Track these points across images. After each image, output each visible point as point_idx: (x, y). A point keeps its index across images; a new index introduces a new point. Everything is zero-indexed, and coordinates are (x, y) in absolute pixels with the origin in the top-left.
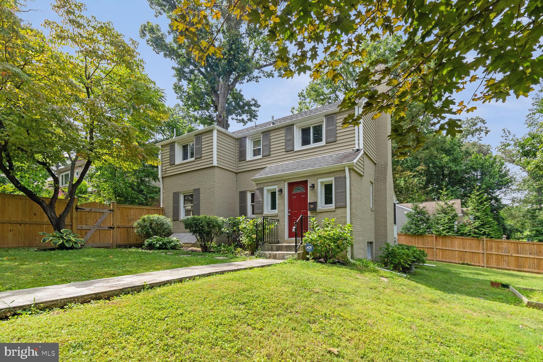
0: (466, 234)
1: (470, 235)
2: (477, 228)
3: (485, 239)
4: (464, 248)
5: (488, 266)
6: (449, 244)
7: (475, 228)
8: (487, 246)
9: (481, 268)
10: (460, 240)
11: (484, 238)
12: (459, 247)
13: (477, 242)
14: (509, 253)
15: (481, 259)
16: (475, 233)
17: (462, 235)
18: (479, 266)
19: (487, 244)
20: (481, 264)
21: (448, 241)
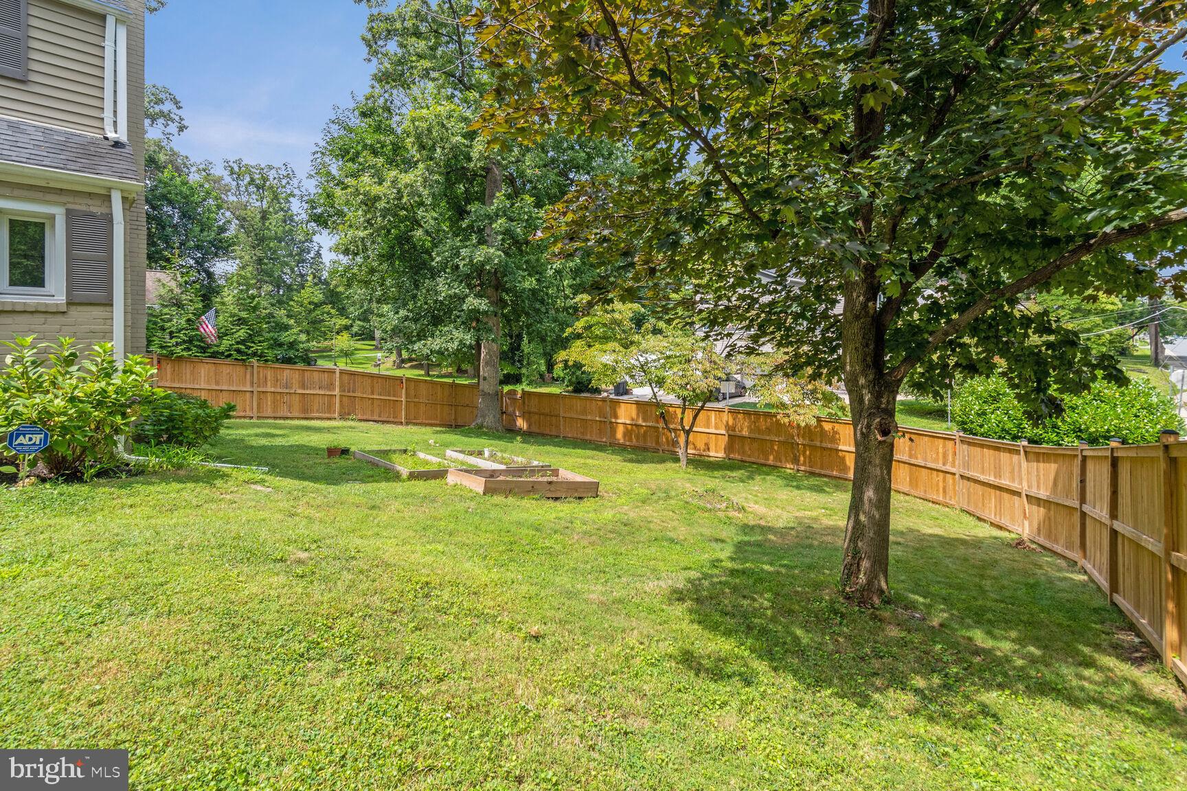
0: (222, 353)
1: (230, 355)
2: (242, 342)
3: (256, 364)
4: (217, 383)
5: (259, 415)
6: (188, 377)
7: (238, 343)
8: (259, 379)
9: (247, 421)
10: (210, 365)
11: (254, 360)
12: (208, 382)
13: (242, 369)
14: (291, 388)
15: (248, 403)
16: (238, 351)
17: (214, 355)
18: (245, 417)
19: (258, 373)
20: (249, 413)
21: (187, 369)
